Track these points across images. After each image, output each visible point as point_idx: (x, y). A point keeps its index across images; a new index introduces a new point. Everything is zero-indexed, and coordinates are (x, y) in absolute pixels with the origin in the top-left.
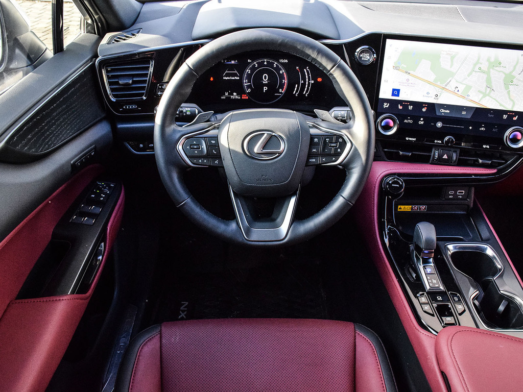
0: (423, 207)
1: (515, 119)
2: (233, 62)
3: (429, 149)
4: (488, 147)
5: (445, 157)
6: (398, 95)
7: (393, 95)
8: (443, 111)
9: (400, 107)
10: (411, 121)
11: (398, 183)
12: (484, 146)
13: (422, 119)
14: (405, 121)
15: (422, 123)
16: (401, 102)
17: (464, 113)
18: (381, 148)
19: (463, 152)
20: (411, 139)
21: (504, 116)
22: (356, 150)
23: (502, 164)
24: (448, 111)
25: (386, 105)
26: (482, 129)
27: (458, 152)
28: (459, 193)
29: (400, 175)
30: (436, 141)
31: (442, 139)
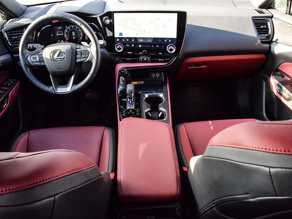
0: (142, 82)
1: (170, 41)
2: (60, 28)
3: (138, 56)
4: (161, 53)
5: (145, 59)
6: (122, 35)
7: (120, 35)
8: (141, 40)
9: (124, 40)
10: (129, 46)
11: (124, 71)
12: (160, 53)
13: (133, 44)
14: (126, 46)
15: (133, 46)
16: (123, 38)
17: (149, 40)
18: (120, 58)
19: (152, 57)
20: (130, 53)
21: (165, 40)
22: (93, 55)
23: (169, 61)
24: (143, 40)
25: (118, 40)
26: (158, 46)
27: (150, 57)
28: (157, 75)
29: (127, 68)
30: (140, 53)
31: (142, 52)
